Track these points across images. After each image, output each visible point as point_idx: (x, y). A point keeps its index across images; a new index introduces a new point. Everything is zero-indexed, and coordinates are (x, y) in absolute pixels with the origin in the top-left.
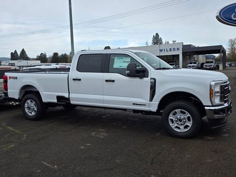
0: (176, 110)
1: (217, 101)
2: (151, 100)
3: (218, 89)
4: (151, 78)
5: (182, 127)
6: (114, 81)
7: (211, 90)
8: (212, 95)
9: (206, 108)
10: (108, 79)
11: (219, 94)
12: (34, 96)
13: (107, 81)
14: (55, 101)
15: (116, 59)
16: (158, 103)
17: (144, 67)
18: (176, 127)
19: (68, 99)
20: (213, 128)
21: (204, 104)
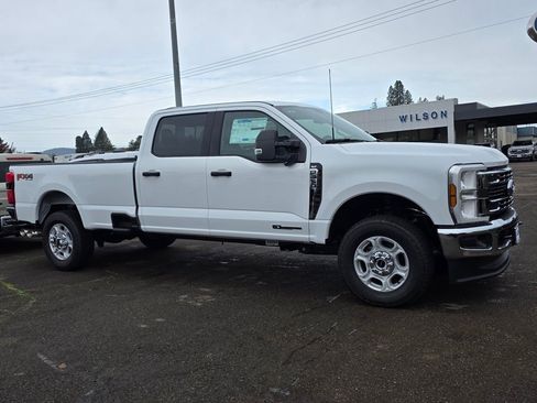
0: (371, 239)
4: (312, 164)
5: (385, 280)
6: (229, 174)
7: (452, 189)
8: (453, 198)
11: (473, 197)
12: (66, 216)
13: (214, 174)
14: (109, 225)
15: (235, 122)
16: (328, 222)
17: (297, 138)
18: (373, 280)
19: (135, 220)
21: (436, 222)
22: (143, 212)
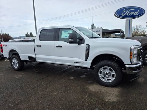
2: (86, 59)
4: (86, 45)
6: (61, 47)
7: (131, 52)
9: (126, 66)
10: (57, 45)
13: (57, 47)
14: (28, 59)
15: (63, 31)
16: (91, 62)
17: (82, 36)
18: (102, 77)
19: (35, 59)
21: (125, 63)
22: (37, 56)
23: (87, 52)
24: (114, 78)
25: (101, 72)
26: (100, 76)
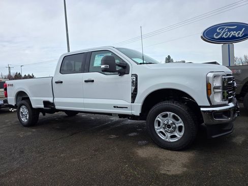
1: (218, 99)
2: (133, 102)
3: (218, 83)
9: (202, 109)
10: (87, 79)
20: (213, 137)
23: (134, 88)
24: (182, 134)
25: (159, 123)
26: (158, 131)
